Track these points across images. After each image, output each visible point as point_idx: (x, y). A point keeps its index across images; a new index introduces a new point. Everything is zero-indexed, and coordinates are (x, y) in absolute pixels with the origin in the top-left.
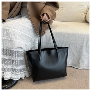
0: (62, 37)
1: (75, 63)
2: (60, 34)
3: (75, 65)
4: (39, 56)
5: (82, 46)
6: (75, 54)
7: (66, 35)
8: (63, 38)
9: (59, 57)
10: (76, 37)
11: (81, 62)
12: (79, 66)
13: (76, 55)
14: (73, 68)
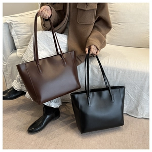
0: (115, 74)
1: (132, 109)
2: (113, 70)
3: (132, 112)
4: (88, 99)
5: (142, 88)
6: (131, 97)
7: (121, 72)
8: (117, 75)
9: (113, 101)
10: (134, 75)
11: (139, 109)
12: (137, 114)
13: (133, 99)
14: (129, 117)
